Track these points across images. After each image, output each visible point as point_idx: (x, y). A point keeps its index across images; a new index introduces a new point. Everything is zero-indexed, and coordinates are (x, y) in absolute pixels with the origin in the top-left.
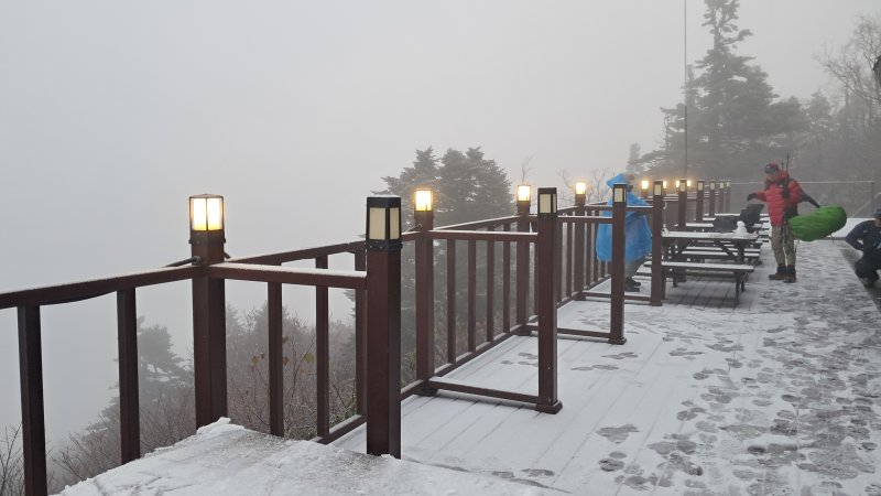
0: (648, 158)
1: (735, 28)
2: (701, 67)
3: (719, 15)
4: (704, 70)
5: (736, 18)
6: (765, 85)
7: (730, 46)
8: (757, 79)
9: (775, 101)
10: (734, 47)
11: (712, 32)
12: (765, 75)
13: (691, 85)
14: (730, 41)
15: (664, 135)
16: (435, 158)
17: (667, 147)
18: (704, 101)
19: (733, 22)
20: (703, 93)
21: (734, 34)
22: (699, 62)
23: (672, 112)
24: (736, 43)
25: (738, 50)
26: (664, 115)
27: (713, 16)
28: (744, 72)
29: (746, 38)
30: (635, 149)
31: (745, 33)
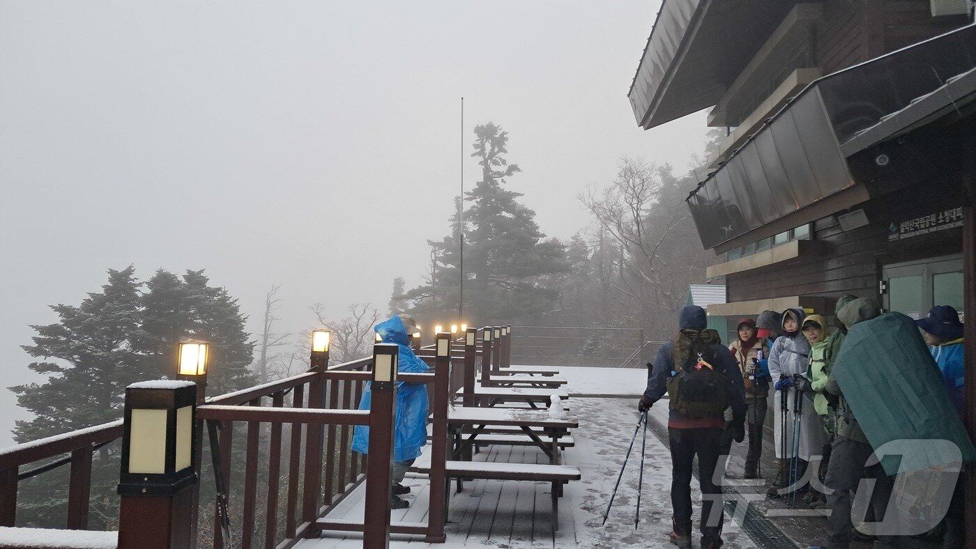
0: (413, 294)
3: (488, 147)
4: (473, 203)
6: (532, 223)
8: (524, 217)
9: (541, 241)
10: (503, 181)
11: (481, 163)
12: (533, 213)
13: (460, 218)
14: (500, 175)
15: (430, 270)
17: (434, 283)
18: (472, 235)
19: (501, 155)
20: (471, 227)
21: (503, 169)
22: (470, 193)
23: (440, 246)
24: (505, 178)
25: (507, 185)
26: (431, 248)
27: (482, 147)
28: (511, 209)
29: (515, 173)
30: (399, 283)
31: (513, 169)
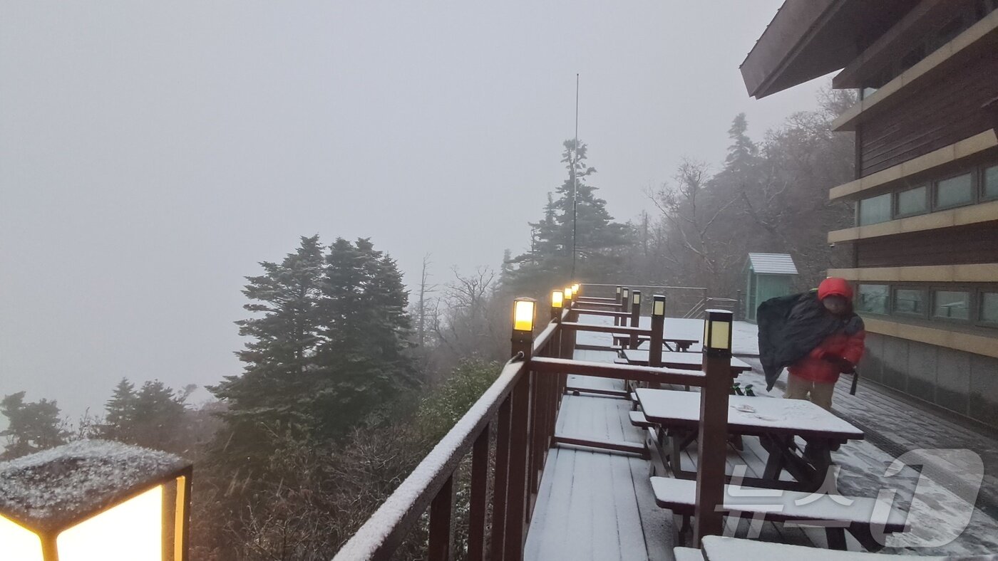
0: (518, 259)
1: (584, 166)
2: (560, 192)
3: (573, 154)
5: (586, 158)
6: (604, 209)
7: (580, 178)
9: (611, 222)
11: (568, 167)
12: (604, 202)
13: (551, 207)
14: (582, 174)
15: (531, 243)
16: (321, 246)
17: (533, 251)
19: (583, 161)
20: (560, 212)
21: (584, 170)
22: (559, 188)
23: (537, 226)
24: (585, 177)
25: (586, 181)
26: (531, 227)
27: (569, 155)
28: (589, 199)
29: (592, 173)
30: (507, 253)
31: (591, 170)
